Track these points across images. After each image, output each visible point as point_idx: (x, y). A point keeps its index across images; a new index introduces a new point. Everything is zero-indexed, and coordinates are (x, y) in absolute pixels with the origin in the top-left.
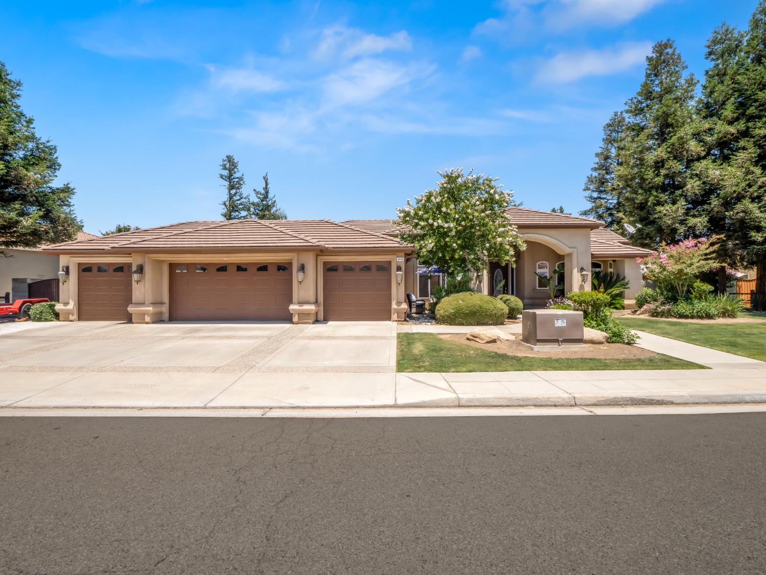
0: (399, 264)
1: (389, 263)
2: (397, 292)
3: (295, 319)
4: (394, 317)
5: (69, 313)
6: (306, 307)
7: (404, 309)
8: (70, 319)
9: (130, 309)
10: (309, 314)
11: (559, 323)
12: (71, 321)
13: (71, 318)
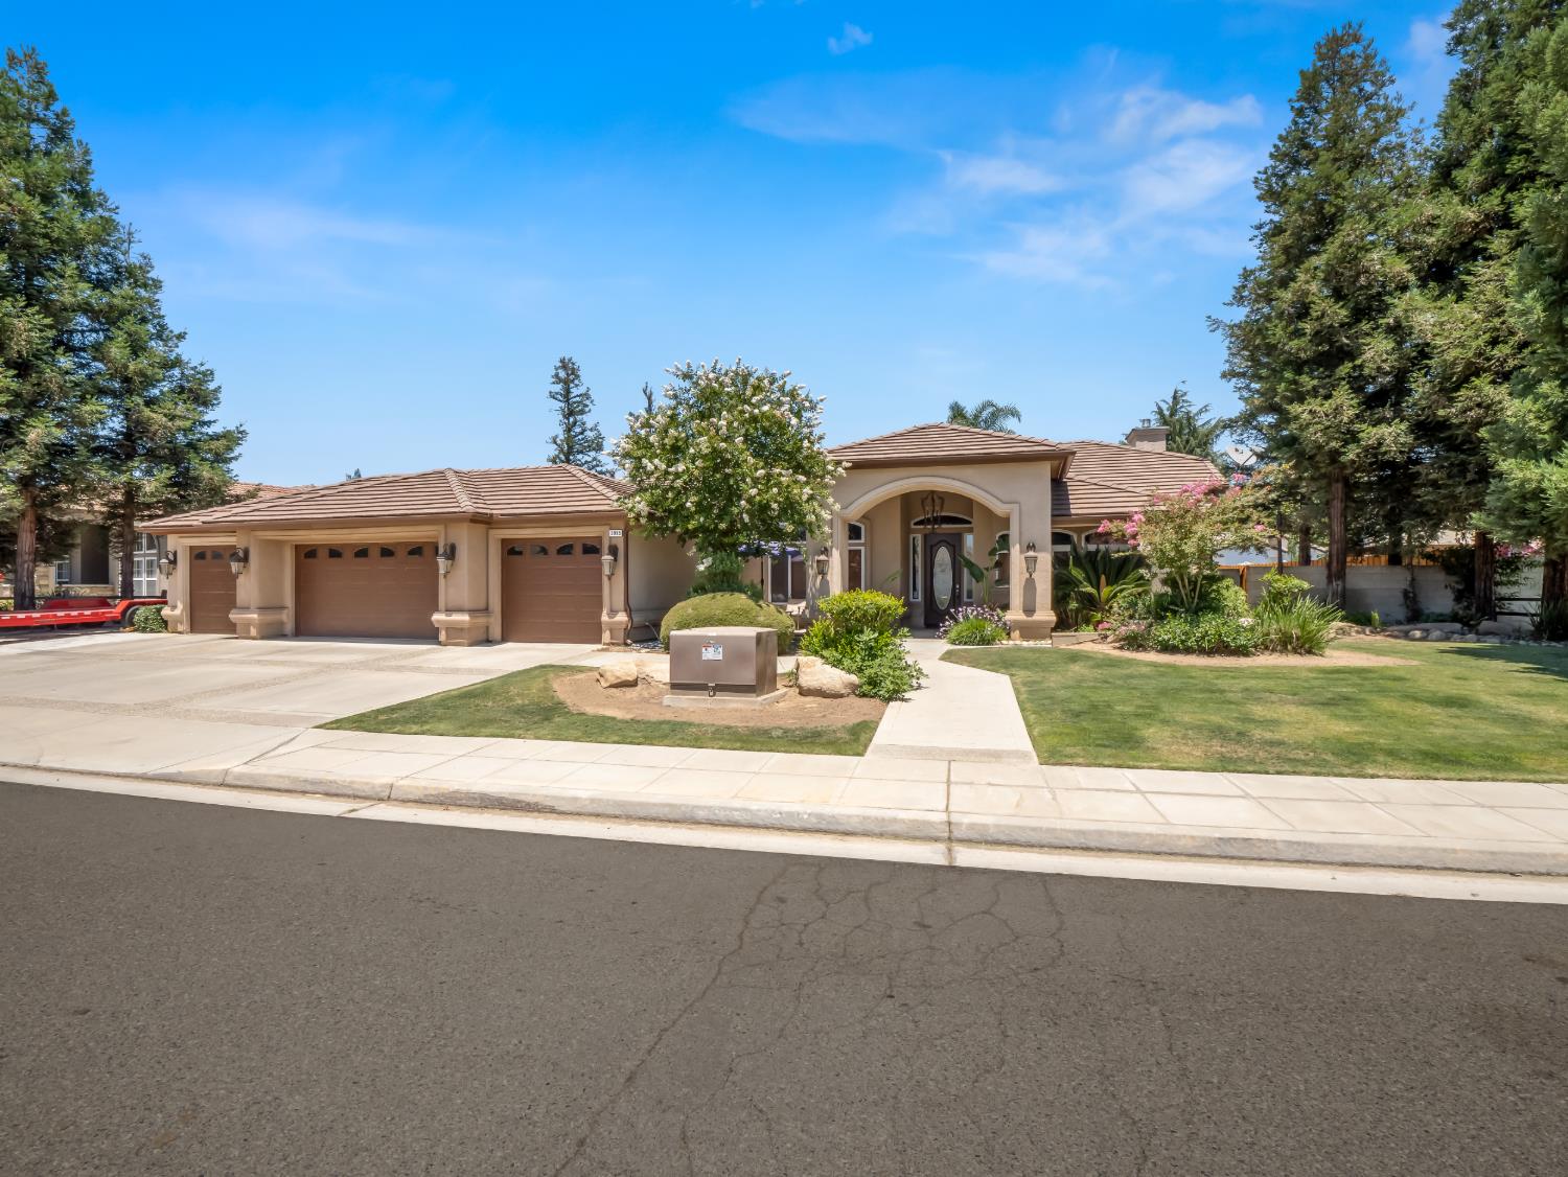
0: (614, 542)
1: (599, 539)
2: (613, 592)
3: (442, 636)
4: (606, 636)
5: (178, 620)
6: (457, 617)
7: (621, 623)
8: (179, 630)
9: (233, 616)
10: (462, 629)
11: (710, 654)
12: (180, 633)
13: (180, 628)
